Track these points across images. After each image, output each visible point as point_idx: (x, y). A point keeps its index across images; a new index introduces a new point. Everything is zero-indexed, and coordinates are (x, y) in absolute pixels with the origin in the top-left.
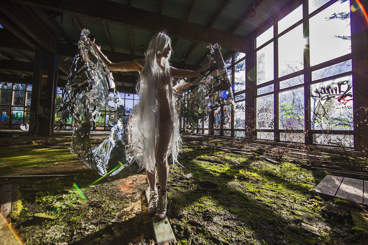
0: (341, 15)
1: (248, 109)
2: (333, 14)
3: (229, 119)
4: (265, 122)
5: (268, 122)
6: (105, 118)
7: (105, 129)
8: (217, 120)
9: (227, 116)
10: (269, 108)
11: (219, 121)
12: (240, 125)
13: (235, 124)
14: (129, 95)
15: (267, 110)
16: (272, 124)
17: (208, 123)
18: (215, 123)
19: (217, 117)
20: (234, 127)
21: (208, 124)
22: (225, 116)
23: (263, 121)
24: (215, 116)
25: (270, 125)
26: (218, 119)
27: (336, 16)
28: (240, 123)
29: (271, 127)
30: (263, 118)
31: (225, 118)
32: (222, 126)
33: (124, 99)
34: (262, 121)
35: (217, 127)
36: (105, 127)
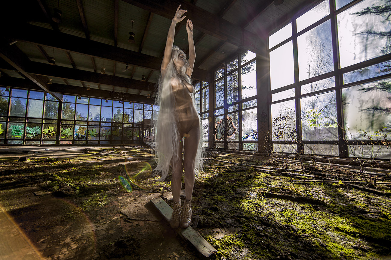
0: (376, 10)
1: (261, 117)
2: (366, 9)
3: (235, 129)
4: (283, 133)
5: (287, 132)
6: (74, 130)
7: (73, 143)
8: (220, 131)
9: (232, 126)
10: (288, 116)
11: (222, 132)
12: (251, 136)
13: (243, 136)
14: (107, 101)
15: (286, 119)
16: (293, 135)
17: (208, 134)
18: (217, 135)
19: (220, 127)
20: (242, 139)
21: (208, 136)
22: (230, 126)
23: (281, 131)
24: (216, 126)
25: (290, 136)
26: (221, 129)
27: (370, 11)
28: (250, 134)
29: (292, 138)
30: (281, 128)
31: (229, 128)
32: (226, 138)
33: (100, 106)
34: (279, 132)
35: (220, 139)
36: (73, 141)
